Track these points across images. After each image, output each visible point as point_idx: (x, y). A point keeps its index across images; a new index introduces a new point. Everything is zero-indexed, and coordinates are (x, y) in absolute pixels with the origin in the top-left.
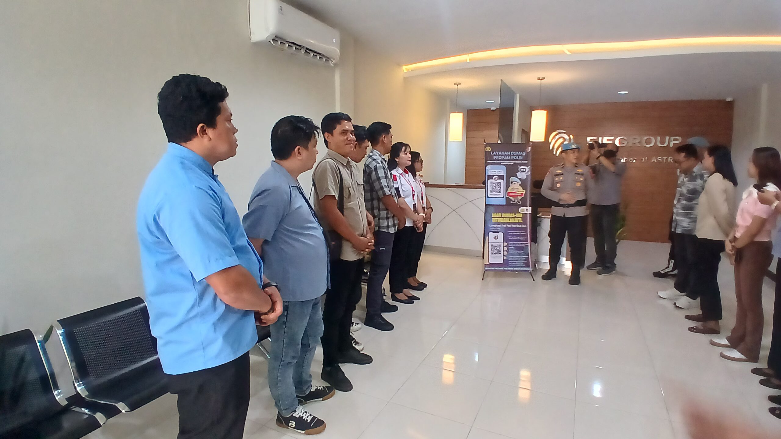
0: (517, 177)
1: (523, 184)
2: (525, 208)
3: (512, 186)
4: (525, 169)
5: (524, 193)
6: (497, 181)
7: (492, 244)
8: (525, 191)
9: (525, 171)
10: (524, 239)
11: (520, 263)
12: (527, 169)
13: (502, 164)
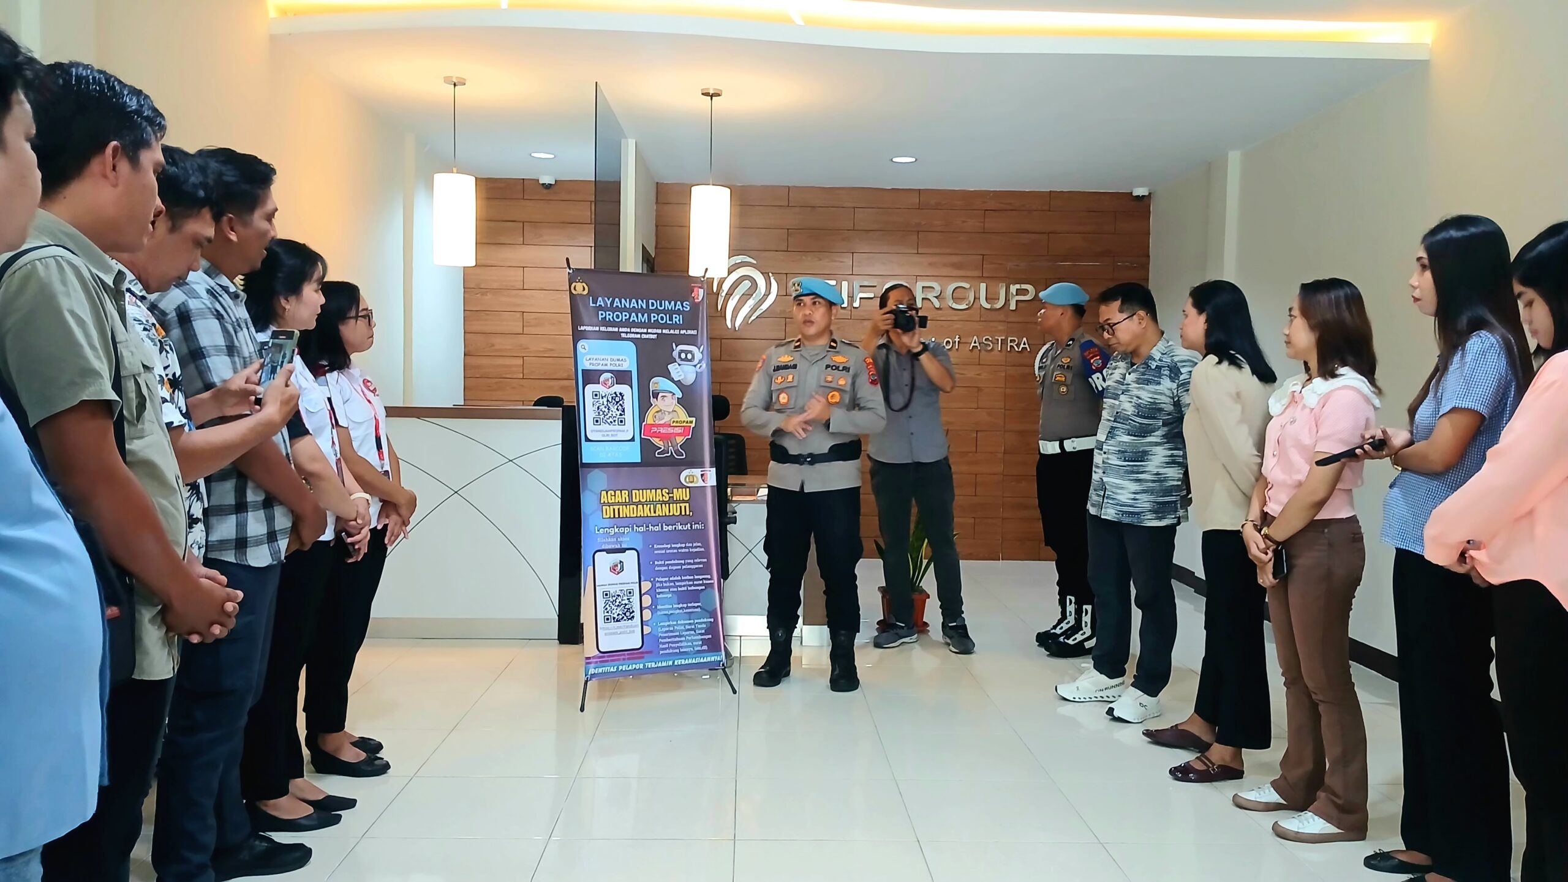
0: (667, 375)
1: (688, 400)
2: (697, 472)
3: (658, 404)
4: (690, 352)
5: (693, 425)
6: (612, 390)
7: (606, 588)
8: (694, 419)
9: (690, 361)
10: (701, 566)
11: (694, 641)
12: (697, 353)
13: (623, 335)
